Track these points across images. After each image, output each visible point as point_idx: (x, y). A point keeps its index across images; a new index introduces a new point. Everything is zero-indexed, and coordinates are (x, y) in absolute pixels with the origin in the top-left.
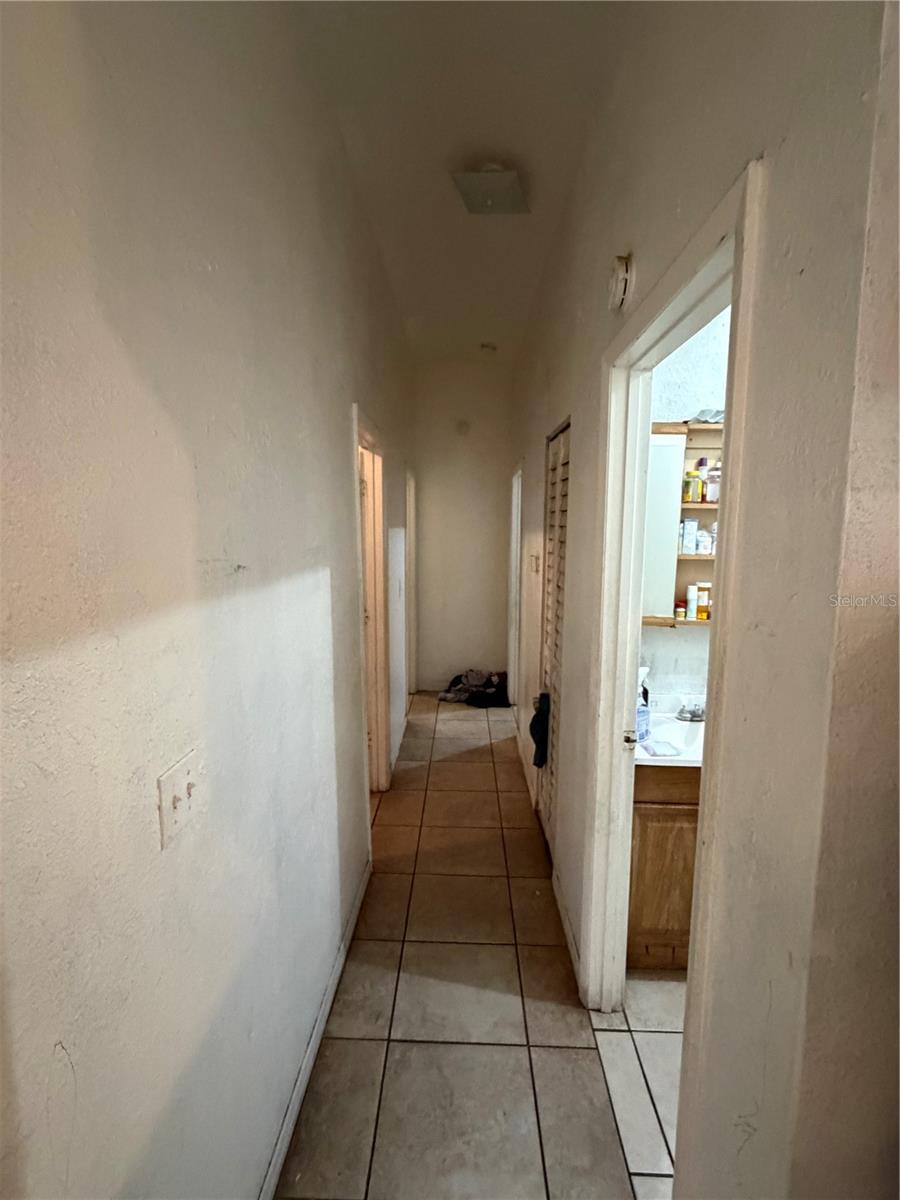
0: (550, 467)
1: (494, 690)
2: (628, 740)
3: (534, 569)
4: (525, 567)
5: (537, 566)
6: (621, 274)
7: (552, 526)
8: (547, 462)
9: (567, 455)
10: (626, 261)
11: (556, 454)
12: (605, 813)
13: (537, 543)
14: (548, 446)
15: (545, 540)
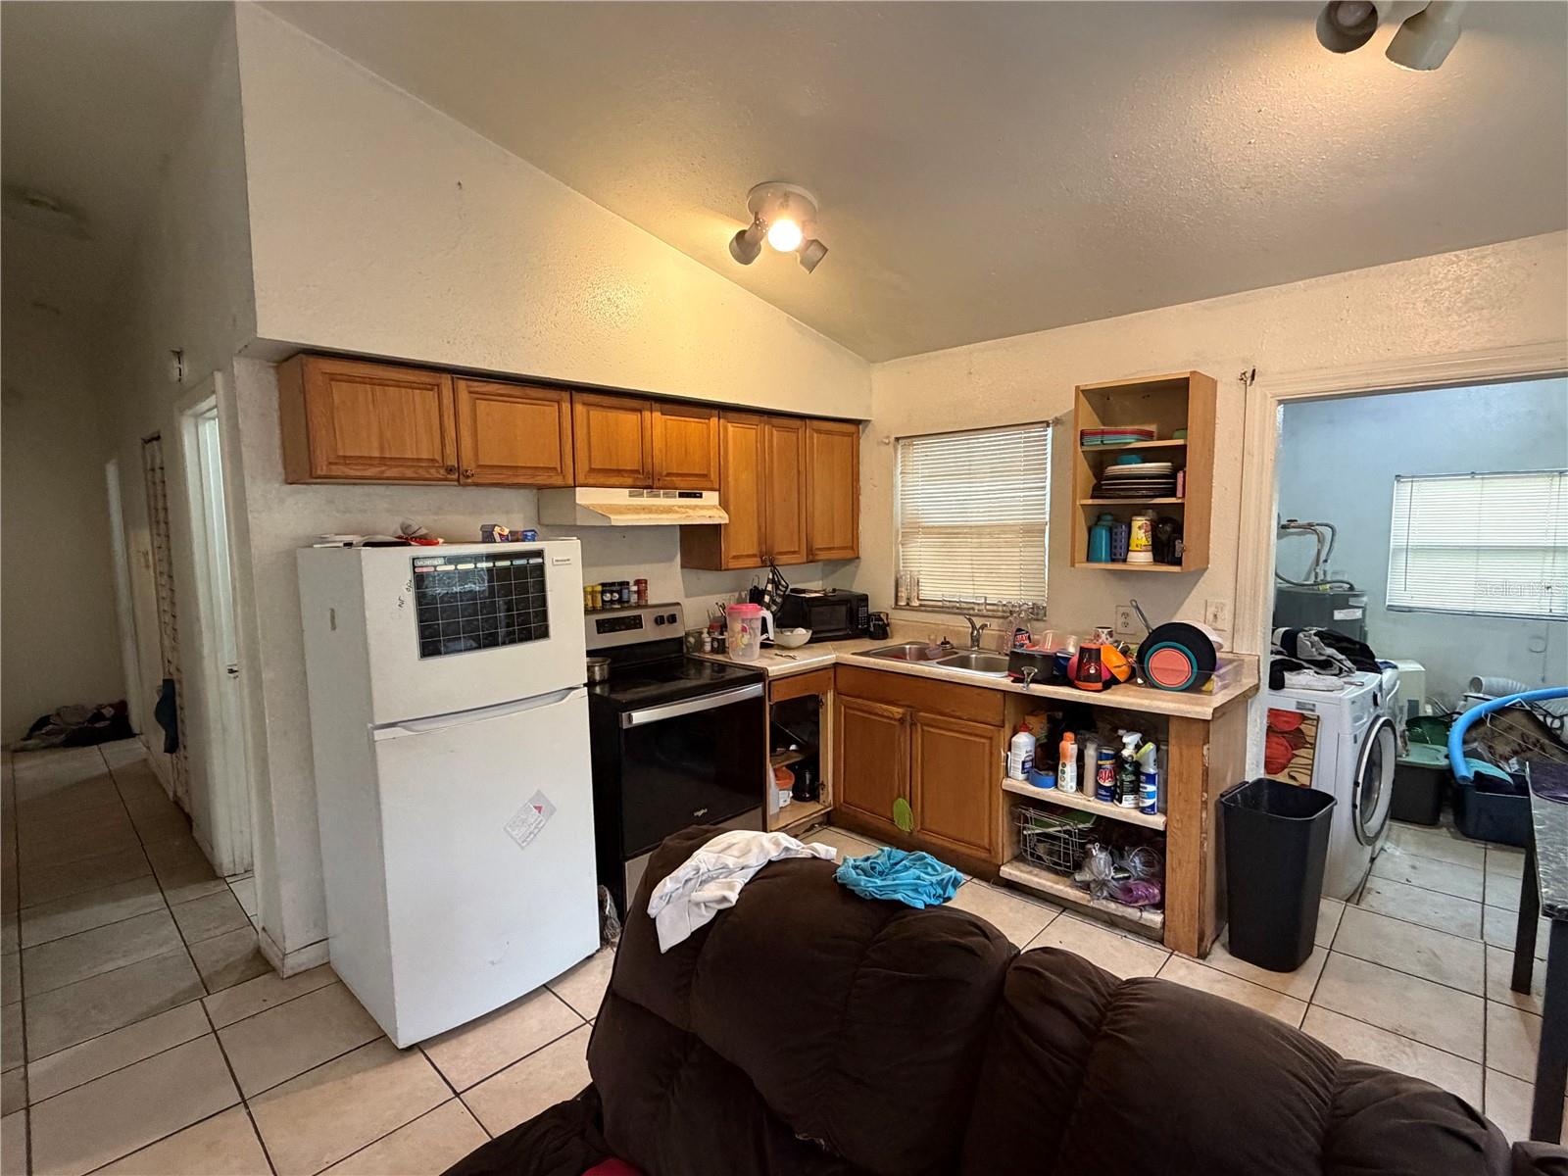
0: (149, 467)
1: (108, 722)
2: (231, 671)
3: (143, 564)
4: (134, 566)
5: (147, 561)
6: (176, 364)
7: (158, 522)
8: (145, 463)
9: (162, 462)
10: (179, 355)
11: (153, 458)
12: (219, 726)
13: (144, 538)
14: (144, 447)
15: (152, 535)
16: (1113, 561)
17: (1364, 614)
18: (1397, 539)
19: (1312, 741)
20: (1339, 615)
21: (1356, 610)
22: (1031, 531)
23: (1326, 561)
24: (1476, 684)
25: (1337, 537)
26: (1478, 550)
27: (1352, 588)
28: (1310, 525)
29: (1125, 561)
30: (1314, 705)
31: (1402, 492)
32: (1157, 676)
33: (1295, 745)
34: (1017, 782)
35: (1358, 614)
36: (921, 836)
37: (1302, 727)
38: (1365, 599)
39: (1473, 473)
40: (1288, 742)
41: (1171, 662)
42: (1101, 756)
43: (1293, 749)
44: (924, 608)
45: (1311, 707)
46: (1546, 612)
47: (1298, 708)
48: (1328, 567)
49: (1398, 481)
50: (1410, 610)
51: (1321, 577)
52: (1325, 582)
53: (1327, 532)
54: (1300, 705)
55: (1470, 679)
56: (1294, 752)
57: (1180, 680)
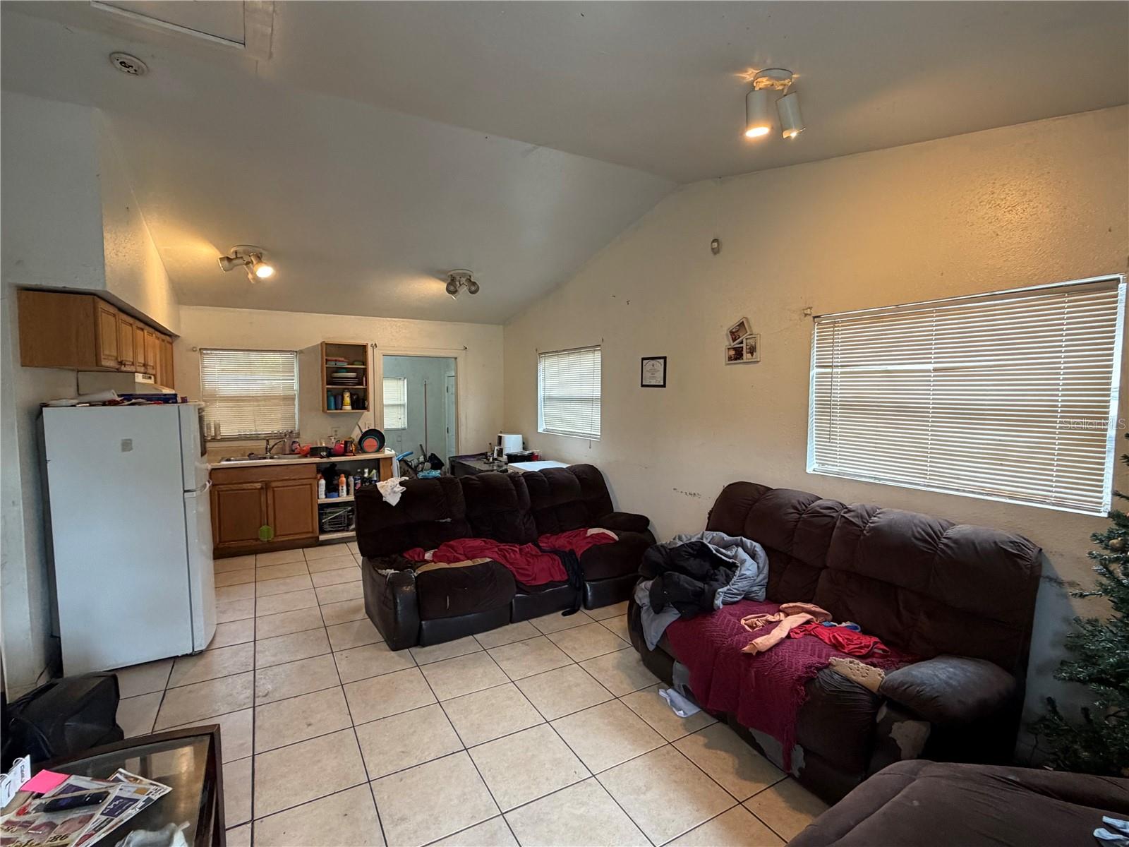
16: (336, 409)
22: (288, 399)
29: (341, 409)
32: (367, 449)
34: (322, 499)
36: (276, 540)
41: (371, 442)
42: (355, 480)
44: (224, 439)
46: (401, 427)
57: (375, 448)
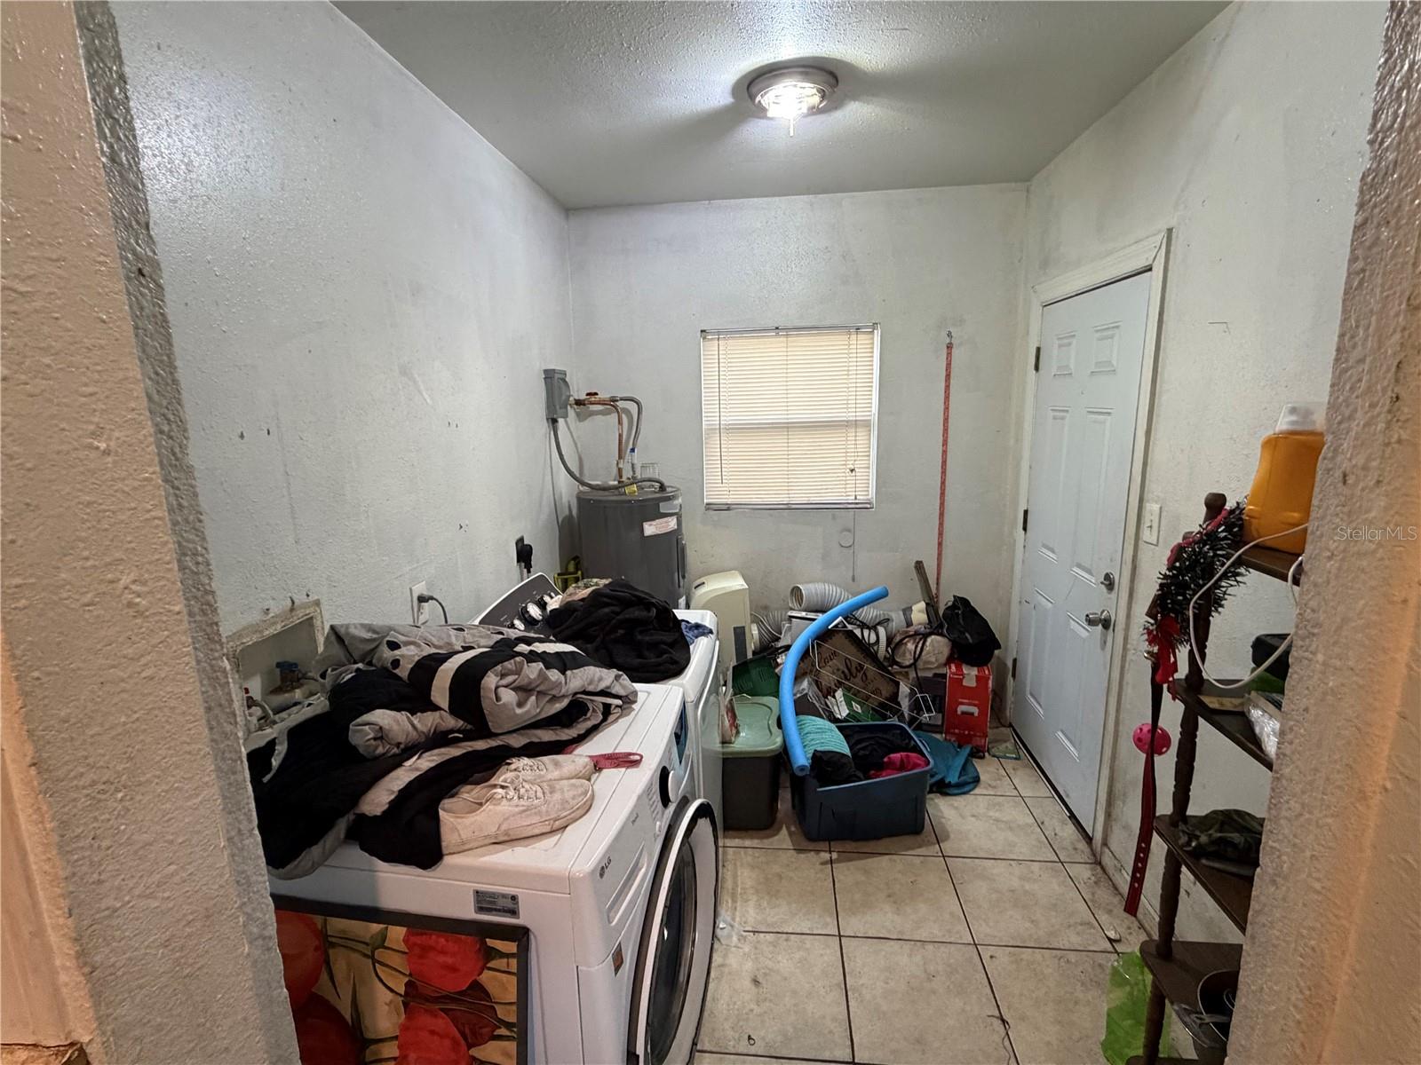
17: (679, 523)
18: (710, 416)
19: (513, 1019)
20: (650, 529)
21: (669, 519)
23: (633, 450)
24: (796, 592)
25: (644, 413)
26: (788, 427)
27: (662, 488)
28: (614, 400)
30: (514, 898)
31: (710, 349)
33: (474, 1033)
35: (672, 523)
37: (486, 978)
38: (680, 501)
39: (777, 328)
40: (455, 1021)
43: (470, 1046)
45: (509, 904)
46: (851, 499)
47: (480, 909)
48: (637, 458)
49: (704, 338)
50: (728, 507)
51: (627, 474)
52: (634, 481)
53: (633, 407)
54: (484, 901)
55: (790, 590)
56: (474, 1052)
